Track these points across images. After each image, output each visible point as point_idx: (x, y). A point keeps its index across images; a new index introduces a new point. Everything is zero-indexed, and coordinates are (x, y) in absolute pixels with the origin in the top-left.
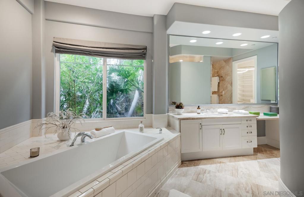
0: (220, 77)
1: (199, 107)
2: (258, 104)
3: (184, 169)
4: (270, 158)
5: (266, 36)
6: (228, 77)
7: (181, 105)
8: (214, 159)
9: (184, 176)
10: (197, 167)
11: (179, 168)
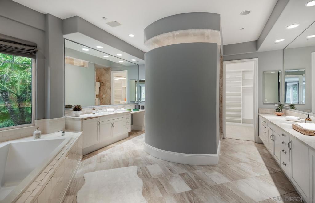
0: (101, 82)
1: (94, 108)
2: (128, 104)
3: (87, 160)
4: (136, 136)
5: (134, 60)
6: (108, 83)
7: (79, 107)
8: (107, 147)
9: (89, 164)
10: (97, 155)
11: (82, 161)
